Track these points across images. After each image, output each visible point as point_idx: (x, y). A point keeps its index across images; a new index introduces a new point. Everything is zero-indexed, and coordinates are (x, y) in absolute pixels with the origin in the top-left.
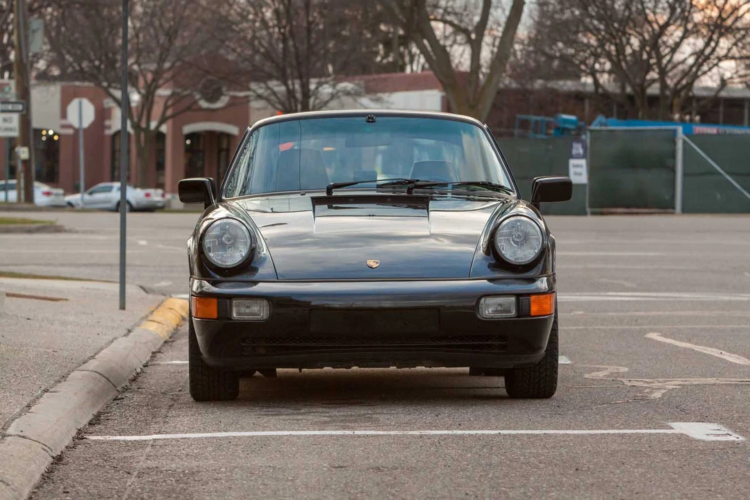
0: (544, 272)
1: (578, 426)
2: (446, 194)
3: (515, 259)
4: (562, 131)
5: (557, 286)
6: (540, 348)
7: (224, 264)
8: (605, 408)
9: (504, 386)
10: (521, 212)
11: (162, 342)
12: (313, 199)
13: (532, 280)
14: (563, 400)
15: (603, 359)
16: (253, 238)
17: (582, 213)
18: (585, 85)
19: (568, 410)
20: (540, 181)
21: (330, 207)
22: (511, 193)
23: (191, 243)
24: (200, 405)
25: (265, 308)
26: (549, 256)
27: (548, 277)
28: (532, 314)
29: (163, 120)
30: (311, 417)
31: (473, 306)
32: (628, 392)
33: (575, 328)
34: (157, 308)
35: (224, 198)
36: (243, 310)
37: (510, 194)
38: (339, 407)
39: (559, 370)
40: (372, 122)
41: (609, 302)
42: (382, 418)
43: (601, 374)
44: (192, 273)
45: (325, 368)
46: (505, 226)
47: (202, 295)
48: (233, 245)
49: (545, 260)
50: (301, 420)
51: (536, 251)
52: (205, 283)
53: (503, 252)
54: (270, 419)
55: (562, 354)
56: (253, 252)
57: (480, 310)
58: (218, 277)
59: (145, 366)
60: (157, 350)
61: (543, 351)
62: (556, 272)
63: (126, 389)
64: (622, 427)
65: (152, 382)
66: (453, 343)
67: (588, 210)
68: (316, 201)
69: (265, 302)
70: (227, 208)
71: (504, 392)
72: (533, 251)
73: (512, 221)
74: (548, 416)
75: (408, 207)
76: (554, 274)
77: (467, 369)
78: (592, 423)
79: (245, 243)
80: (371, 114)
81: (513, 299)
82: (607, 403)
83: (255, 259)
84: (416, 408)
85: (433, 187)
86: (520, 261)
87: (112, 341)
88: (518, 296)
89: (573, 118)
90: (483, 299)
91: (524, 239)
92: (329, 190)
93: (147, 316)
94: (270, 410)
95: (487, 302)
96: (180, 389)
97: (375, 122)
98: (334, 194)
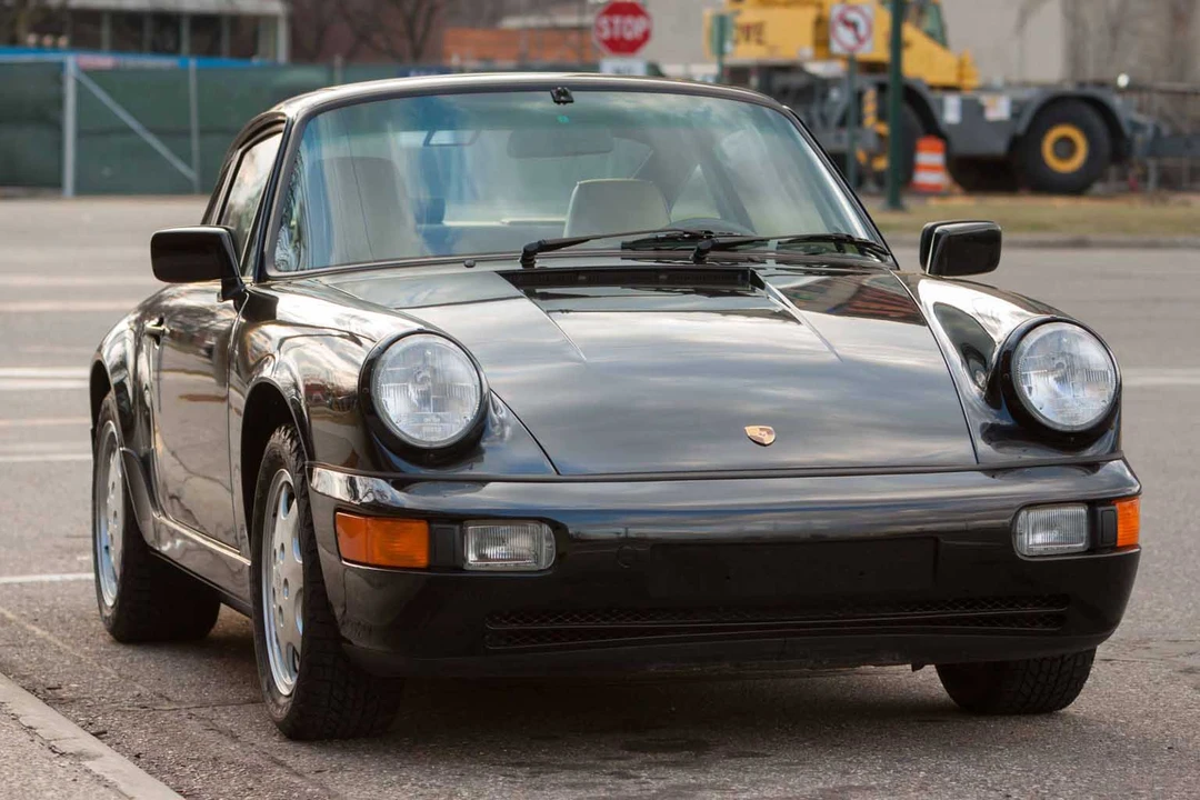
3: (1063, 419)
7: (427, 439)
12: (502, 276)
13: (1096, 466)
20: (946, 231)
25: (546, 544)
28: (1118, 544)
35: (271, 272)
40: (569, 102)
47: (377, 513)
57: (1018, 538)
58: (410, 469)
69: (546, 529)
80: (560, 84)
81: (1082, 511)
86: (1074, 422)
88: (1093, 504)
90: (1024, 513)
92: (528, 257)
95: (1030, 520)
97: (572, 102)
98: (536, 266)
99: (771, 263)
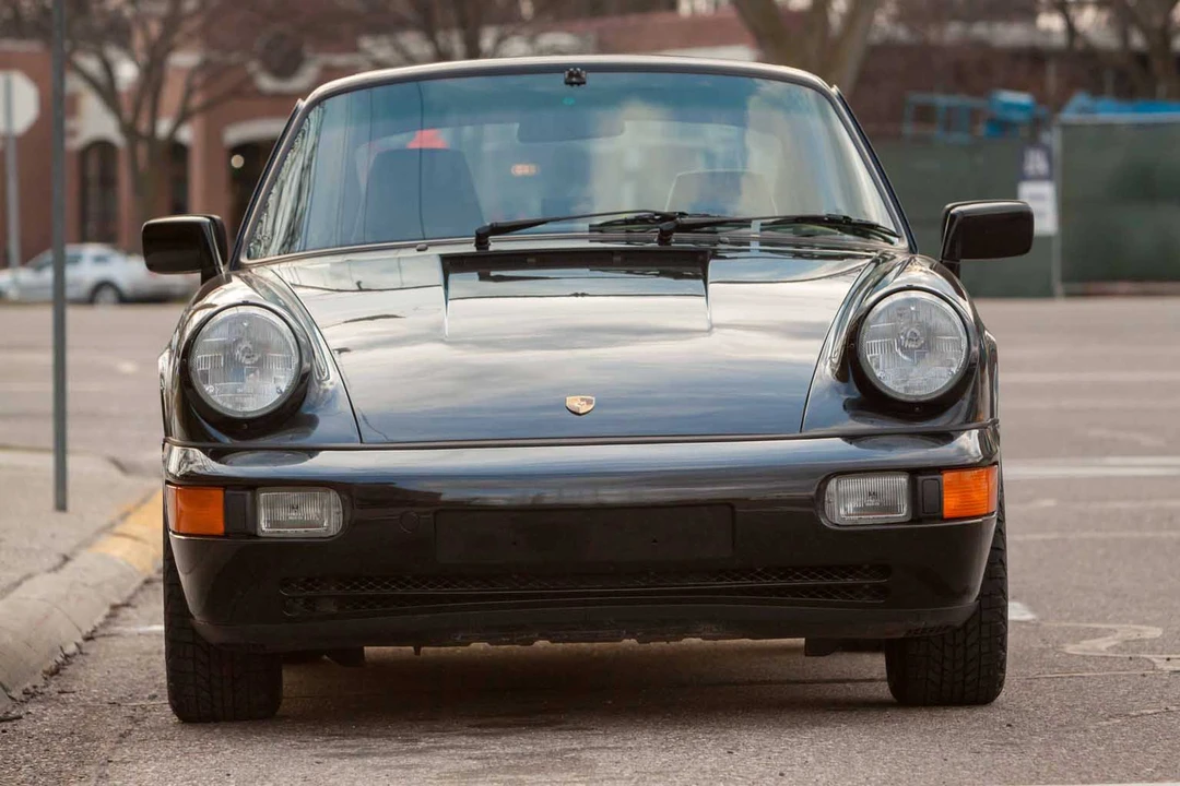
0: (972, 417)
1: (1057, 774)
2: (748, 244)
3: (906, 388)
4: (1002, 126)
5: (1003, 450)
6: (966, 591)
7: (239, 409)
8: (1116, 728)
9: (885, 676)
10: (920, 282)
11: (139, 581)
12: (445, 259)
13: (946, 437)
14: (1019, 711)
15: (1104, 608)
16: (305, 349)
17: (1045, 293)
18: (1048, 33)
19: (1033, 733)
20: (961, 212)
21: (484, 277)
22: (895, 240)
23: (166, 364)
24: (192, 733)
25: (333, 510)
26: (983, 382)
27: (982, 428)
28: (947, 513)
29: (184, 117)
30: (439, 761)
31: (812, 499)
32: (1167, 686)
33: (1039, 537)
34: (138, 507)
35: (244, 260)
36: (283, 514)
37: (892, 243)
38: (507, 735)
39: (1010, 636)
40: (579, 84)
41: (1109, 479)
42: (602, 759)
43: (1102, 645)
44: (168, 432)
45: (473, 645)
46: (880, 314)
47: (190, 482)
48: (260, 365)
49: (975, 392)
50: (418, 766)
51: (954, 370)
52: (197, 455)
53: (878, 375)
54: (343, 767)
55: (1014, 598)
56: (304, 381)
57: (827, 506)
58: (227, 441)
59: (88, 638)
60: (124, 601)
61: (972, 600)
62: (1000, 415)
63: (30, 695)
64: (1158, 774)
65: (96, 676)
66: (765, 583)
67: (1059, 288)
68: (452, 264)
69: (333, 497)
70: (249, 282)
71: (883, 691)
72: (945, 369)
73: (897, 302)
74: (987, 748)
75: (663, 274)
76: (995, 422)
77: (801, 641)
78: (1089, 765)
79: (287, 362)
80: (575, 66)
81: (903, 480)
82: (1120, 716)
83: (311, 397)
84: (683, 734)
85: (719, 229)
86: (917, 392)
87: (18, 584)
88: (914, 472)
89: (1023, 98)
90: (833, 483)
91: (924, 343)
92: (481, 239)
93: (112, 525)
94: (348, 742)
95: (841, 489)
96: (154, 692)
97: (584, 83)
98: (491, 248)
99: (755, 246)
